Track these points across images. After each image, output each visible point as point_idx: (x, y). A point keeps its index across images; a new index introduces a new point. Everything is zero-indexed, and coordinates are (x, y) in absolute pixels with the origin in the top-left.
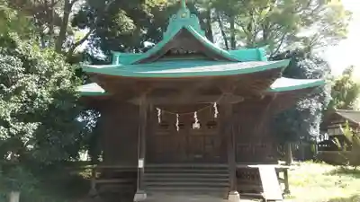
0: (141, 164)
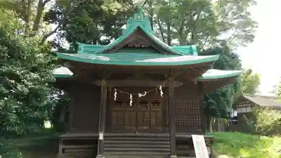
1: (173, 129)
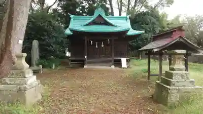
0: (86, 57)
1: (113, 55)
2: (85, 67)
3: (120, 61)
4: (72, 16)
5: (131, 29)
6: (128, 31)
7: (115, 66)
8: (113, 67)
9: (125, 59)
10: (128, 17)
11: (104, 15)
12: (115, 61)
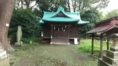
0: (52, 37)
2: (51, 43)
3: (73, 40)
4: (45, 12)
5: (81, 20)
6: (78, 21)
7: (70, 43)
8: (69, 44)
9: (77, 39)
10: (79, 13)
11: (63, 11)
12: (70, 40)
